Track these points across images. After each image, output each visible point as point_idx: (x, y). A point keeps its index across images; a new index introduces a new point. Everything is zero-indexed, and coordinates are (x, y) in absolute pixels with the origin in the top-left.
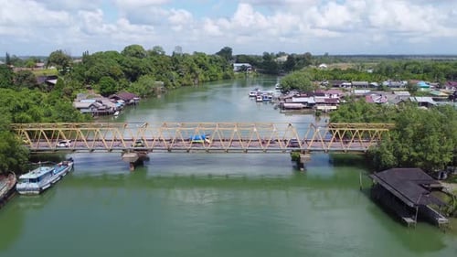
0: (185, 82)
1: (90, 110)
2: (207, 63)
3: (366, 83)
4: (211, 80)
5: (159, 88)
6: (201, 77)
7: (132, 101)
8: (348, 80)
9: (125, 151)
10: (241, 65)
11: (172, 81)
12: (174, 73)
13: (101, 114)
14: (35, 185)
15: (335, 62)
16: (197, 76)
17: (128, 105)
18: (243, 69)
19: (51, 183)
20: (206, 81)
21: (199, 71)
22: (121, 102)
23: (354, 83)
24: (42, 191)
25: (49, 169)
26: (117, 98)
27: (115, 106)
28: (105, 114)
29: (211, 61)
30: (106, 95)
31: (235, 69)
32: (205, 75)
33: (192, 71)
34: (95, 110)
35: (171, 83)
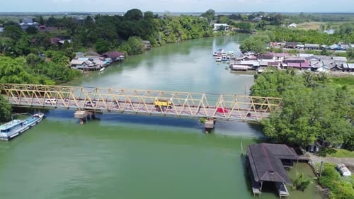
0: (169, 40)
1: (82, 67)
2: (190, 24)
3: (318, 45)
4: (193, 38)
5: (146, 47)
6: (184, 36)
7: (118, 59)
8: (303, 42)
10: (219, 25)
11: (158, 40)
12: (161, 33)
13: (90, 70)
14: (5, 135)
15: (307, 21)
16: (180, 35)
17: (115, 62)
18: (221, 29)
19: (19, 132)
20: (188, 39)
21: (182, 31)
22: (108, 60)
23: (307, 45)
24: (10, 139)
25: (20, 121)
26: (106, 57)
27: (102, 63)
28: (93, 70)
29: (194, 22)
31: (215, 28)
32: (188, 34)
33: (176, 31)
34: (86, 67)
35: (156, 42)
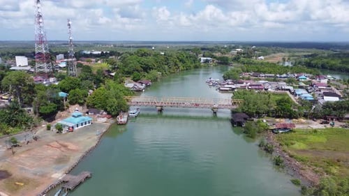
0: (172, 71)
1: (133, 89)
2: (185, 59)
3: (274, 75)
4: (187, 69)
5: (159, 76)
6: (181, 68)
7: (148, 84)
8: (264, 72)
9: (157, 106)
10: (205, 58)
11: (165, 71)
12: (166, 66)
13: (137, 91)
16: (179, 67)
17: (147, 86)
18: (206, 61)
20: (184, 70)
21: (180, 64)
22: (144, 85)
23: (267, 75)
26: (142, 83)
27: (142, 87)
28: (139, 91)
29: (187, 57)
30: (136, 81)
31: (202, 61)
33: (176, 65)
34: (135, 89)
35: (165, 73)
